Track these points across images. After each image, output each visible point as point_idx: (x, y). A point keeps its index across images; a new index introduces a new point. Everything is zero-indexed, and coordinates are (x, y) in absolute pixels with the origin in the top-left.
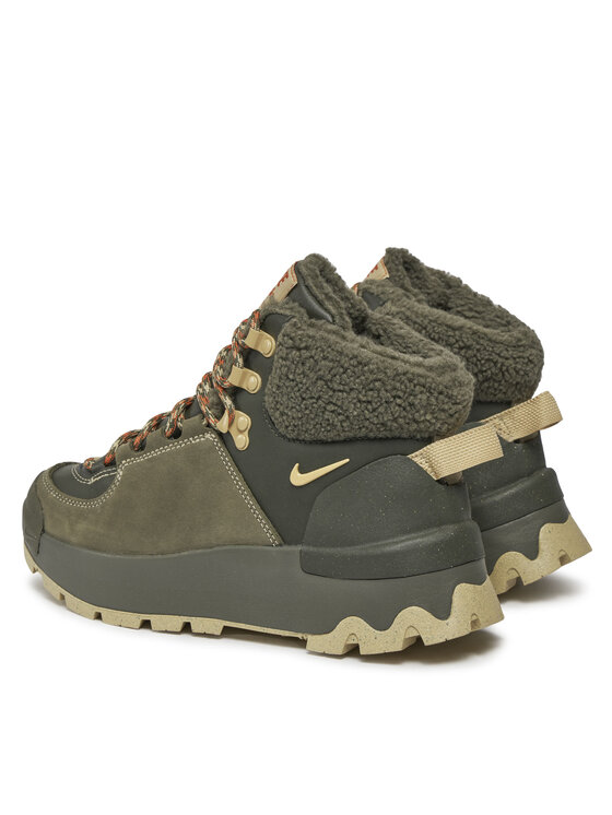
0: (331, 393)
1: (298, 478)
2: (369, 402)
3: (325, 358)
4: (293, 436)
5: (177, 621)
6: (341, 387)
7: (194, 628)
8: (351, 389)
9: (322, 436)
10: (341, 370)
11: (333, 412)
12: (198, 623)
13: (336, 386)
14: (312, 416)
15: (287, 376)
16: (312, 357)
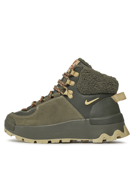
0: (96, 82)
1: (87, 103)
2: (105, 84)
3: (94, 74)
4: (85, 93)
5: (58, 140)
6: (99, 80)
7: (63, 141)
8: (101, 81)
9: (93, 93)
10: (98, 76)
11: (96, 86)
12: (64, 140)
13: (97, 80)
14: (91, 88)
15: (84, 79)
16: (91, 74)
